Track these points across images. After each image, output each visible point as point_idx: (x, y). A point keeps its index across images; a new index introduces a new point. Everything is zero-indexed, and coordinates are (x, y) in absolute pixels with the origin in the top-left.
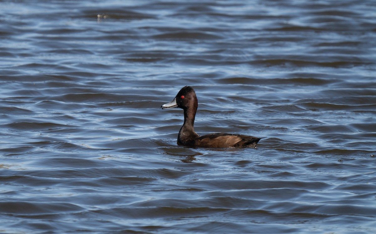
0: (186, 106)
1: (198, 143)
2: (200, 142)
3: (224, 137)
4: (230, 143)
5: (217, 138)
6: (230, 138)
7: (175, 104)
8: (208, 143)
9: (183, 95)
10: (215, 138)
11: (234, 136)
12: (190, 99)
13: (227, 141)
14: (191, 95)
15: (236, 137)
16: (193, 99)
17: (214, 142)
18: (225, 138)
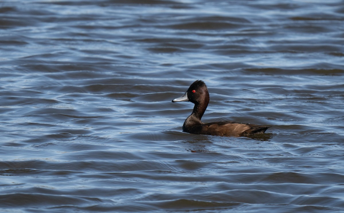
0: (197, 100)
1: (205, 129)
2: (207, 128)
3: (233, 124)
4: (238, 131)
5: (226, 125)
6: (238, 126)
7: (186, 98)
8: (216, 129)
9: (194, 90)
10: (224, 125)
11: (243, 124)
12: (201, 93)
13: (235, 129)
14: (203, 90)
15: (245, 125)
16: (204, 93)
17: (222, 129)
18: (233, 126)
